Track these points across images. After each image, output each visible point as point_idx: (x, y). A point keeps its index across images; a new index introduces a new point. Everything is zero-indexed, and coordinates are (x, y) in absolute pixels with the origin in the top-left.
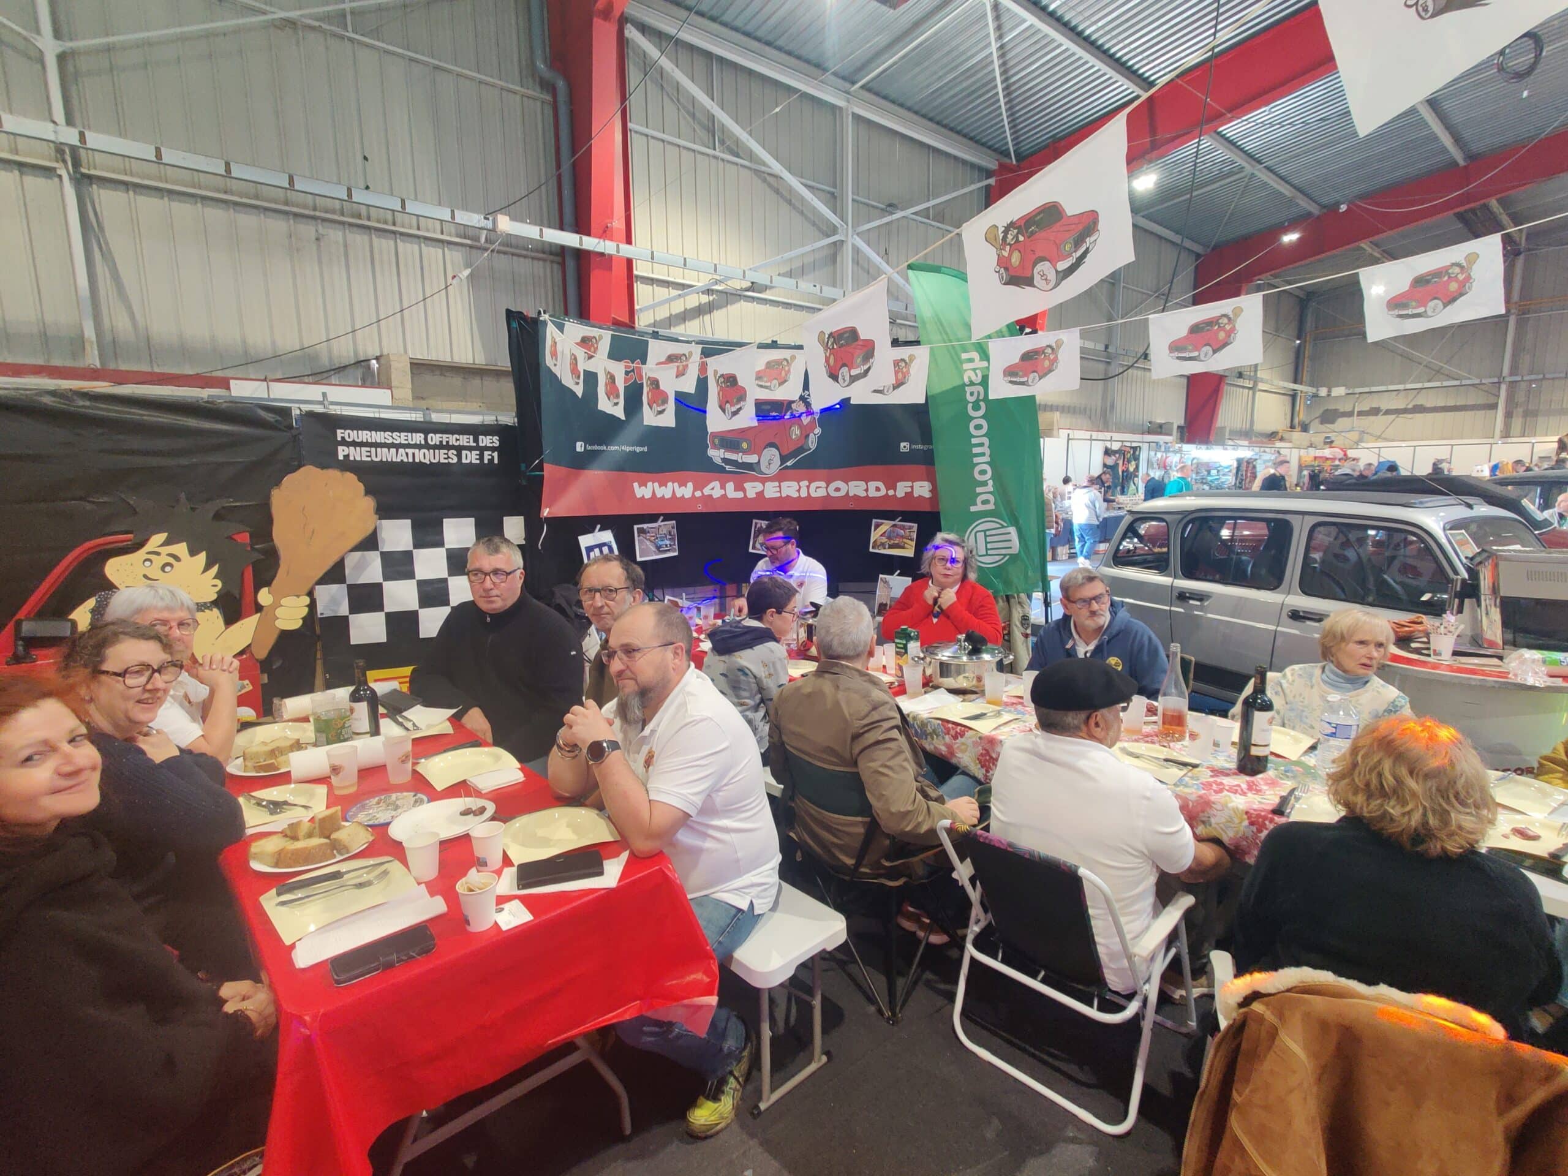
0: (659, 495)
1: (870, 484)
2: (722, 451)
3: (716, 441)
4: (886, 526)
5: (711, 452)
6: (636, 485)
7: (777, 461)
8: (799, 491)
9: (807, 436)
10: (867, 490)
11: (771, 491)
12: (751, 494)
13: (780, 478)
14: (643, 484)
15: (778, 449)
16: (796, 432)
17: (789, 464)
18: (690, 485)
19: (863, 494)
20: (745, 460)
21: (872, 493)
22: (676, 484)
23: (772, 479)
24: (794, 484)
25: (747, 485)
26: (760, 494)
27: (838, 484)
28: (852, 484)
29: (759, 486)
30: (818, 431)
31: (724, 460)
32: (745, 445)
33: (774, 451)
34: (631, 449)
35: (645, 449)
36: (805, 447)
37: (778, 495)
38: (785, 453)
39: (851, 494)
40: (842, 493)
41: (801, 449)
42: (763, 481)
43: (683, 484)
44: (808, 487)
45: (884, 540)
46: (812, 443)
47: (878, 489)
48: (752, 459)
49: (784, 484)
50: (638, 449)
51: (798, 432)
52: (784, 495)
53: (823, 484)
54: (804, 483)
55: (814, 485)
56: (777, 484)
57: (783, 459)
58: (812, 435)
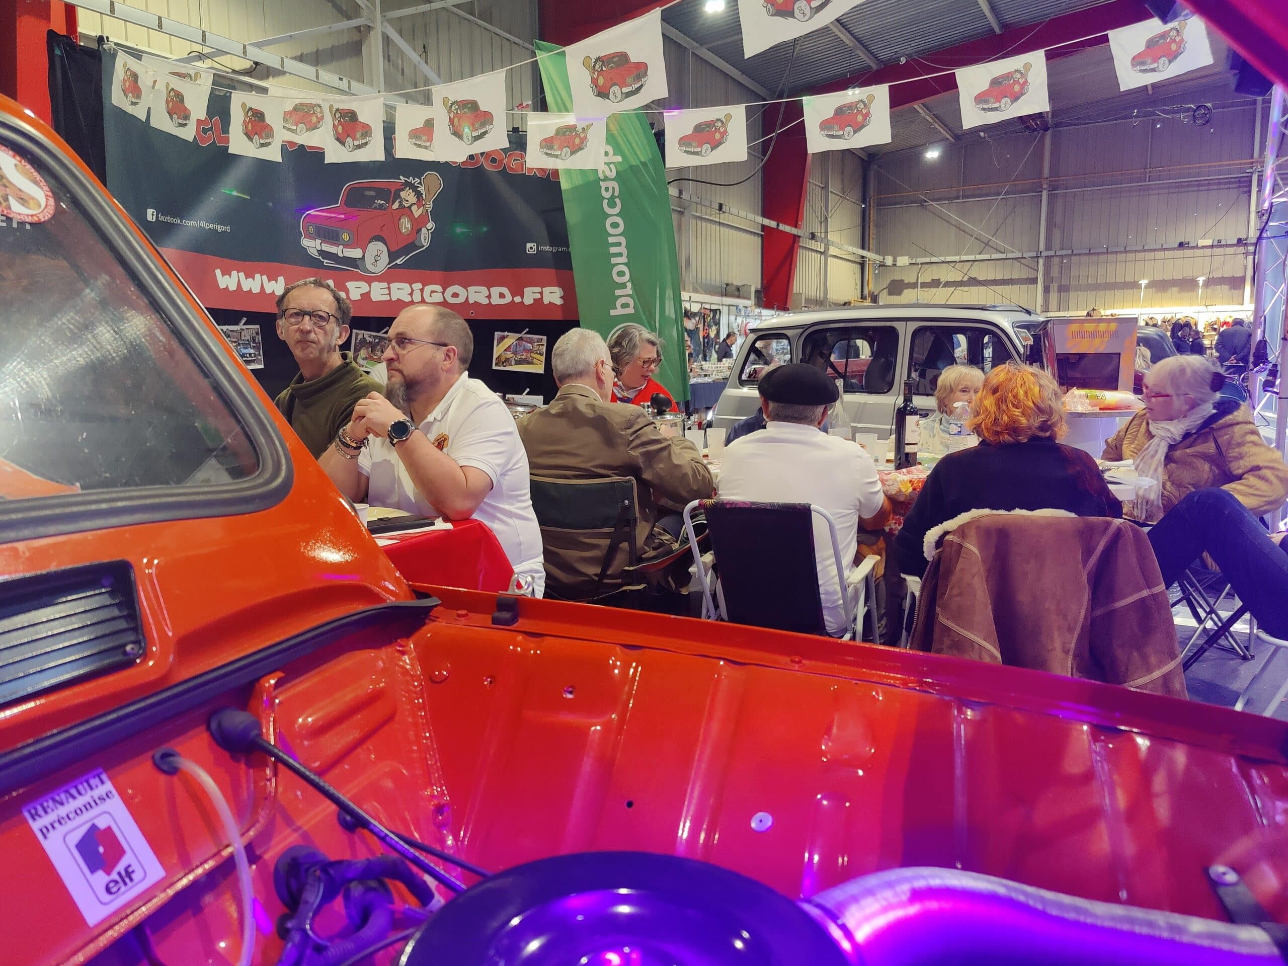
0: (245, 288)
1: (492, 290)
2: (318, 241)
3: (311, 229)
4: (511, 339)
5: (306, 242)
6: (218, 272)
7: (385, 258)
8: (411, 294)
9: (419, 231)
10: (489, 297)
11: (378, 292)
12: (355, 295)
13: (388, 277)
14: (226, 272)
15: (385, 243)
16: (406, 225)
17: (398, 262)
18: (281, 279)
19: (485, 301)
20: (346, 254)
21: (496, 300)
22: (265, 277)
23: (380, 279)
24: (406, 286)
25: (350, 285)
26: (366, 296)
27: (456, 288)
28: (472, 289)
29: (364, 287)
30: (431, 225)
31: (321, 252)
32: (346, 237)
33: (380, 246)
34: (211, 226)
35: (228, 229)
36: (417, 243)
37: (387, 298)
38: (393, 249)
39: (471, 301)
40: (460, 300)
41: (413, 246)
42: (369, 280)
43: (272, 278)
44: (422, 290)
45: (509, 355)
46: (425, 238)
47: (502, 296)
48: (356, 253)
49: (394, 286)
50: (220, 228)
51: (409, 226)
52: (394, 299)
53: (439, 288)
54: (417, 286)
55: (428, 288)
56: (385, 285)
57: (392, 256)
58: (424, 230)
